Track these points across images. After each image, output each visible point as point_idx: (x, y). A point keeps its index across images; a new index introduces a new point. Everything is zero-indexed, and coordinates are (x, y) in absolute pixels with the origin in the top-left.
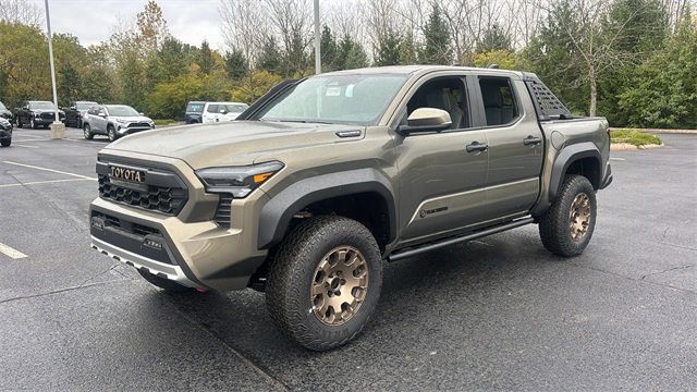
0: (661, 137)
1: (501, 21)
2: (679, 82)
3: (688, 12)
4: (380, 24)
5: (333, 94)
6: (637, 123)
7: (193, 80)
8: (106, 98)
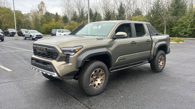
0: (184, 40)
1: (139, 7)
2: (190, 25)
3: (192, 5)
4: (105, 8)
5: (95, 28)
6: (178, 36)
7: (53, 23)
8: (29, 28)
